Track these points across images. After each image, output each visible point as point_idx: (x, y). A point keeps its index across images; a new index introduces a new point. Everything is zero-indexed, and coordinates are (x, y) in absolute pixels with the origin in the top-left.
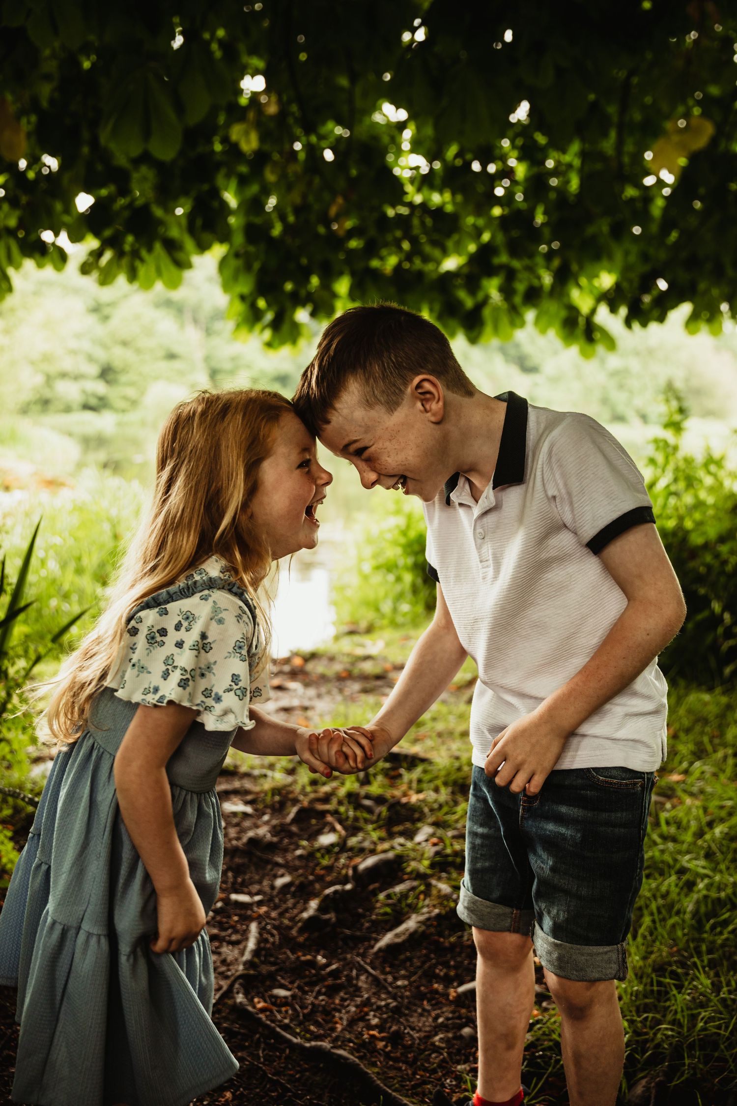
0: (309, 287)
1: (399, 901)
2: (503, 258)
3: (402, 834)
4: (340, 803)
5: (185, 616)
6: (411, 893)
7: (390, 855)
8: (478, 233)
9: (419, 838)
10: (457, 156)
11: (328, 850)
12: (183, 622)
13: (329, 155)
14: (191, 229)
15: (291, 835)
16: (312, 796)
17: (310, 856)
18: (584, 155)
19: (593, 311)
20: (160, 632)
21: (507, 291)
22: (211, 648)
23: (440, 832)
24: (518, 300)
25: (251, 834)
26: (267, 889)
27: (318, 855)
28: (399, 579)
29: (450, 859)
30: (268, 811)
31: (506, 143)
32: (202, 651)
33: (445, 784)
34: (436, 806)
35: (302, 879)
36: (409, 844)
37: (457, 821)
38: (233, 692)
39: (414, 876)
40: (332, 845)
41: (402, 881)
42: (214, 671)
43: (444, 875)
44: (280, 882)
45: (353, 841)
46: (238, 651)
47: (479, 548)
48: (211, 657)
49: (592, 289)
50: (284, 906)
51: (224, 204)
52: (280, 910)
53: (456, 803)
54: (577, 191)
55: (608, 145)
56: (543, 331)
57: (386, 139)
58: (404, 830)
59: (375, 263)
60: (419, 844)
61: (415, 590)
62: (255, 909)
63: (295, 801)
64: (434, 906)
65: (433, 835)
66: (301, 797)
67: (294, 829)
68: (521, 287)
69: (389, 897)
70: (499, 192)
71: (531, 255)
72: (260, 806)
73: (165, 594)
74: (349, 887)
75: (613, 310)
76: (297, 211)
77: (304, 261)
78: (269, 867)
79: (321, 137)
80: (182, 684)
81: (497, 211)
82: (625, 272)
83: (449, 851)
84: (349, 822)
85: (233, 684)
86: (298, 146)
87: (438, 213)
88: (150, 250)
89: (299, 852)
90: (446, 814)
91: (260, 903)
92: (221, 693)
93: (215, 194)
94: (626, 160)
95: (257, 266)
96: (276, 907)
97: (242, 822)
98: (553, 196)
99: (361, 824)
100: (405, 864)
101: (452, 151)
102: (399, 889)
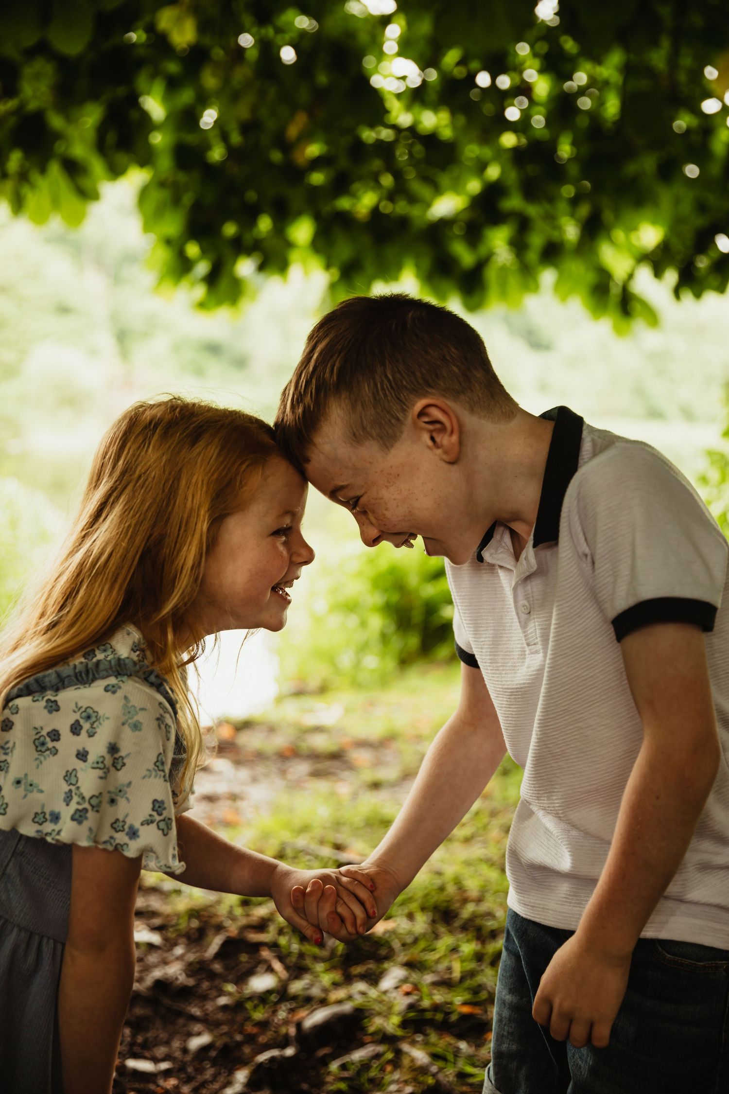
0: (255, 232)
1: (359, 1073)
2: (514, 202)
3: (363, 977)
4: (281, 932)
5: (84, 715)
6: (375, 1064)
7: (347, 1007)
8: (481, 167)
9: (387, 983)
10: (460, 63)
11: (263, 998)
12: (82, 722)
13: (288, 55)
14: (101, 146)
15: (212, 976)
16: (243, 921)
17: (238, 1007)
18: (628, 70)
19: (631, 276)
20: (51, 735)
21: (518, 245)
22: (124, 765)
23: (415, 976)
24: (532, 256)
25: (157, 974)
26: (178, 1054)
27: (249, 1005)
28: (363, 624)
29: (428, 1015)
30: (182, 940)
31: (523, 50)
32: (112, 769)
33: (423, 909)
34: (409, 940)
35: (225, 1039)
36: (373, 993)
37: (438, 961)
38: (155, 825)
39: (379, 1037)
40: (269, 992)
41: (362, 1045)
42: (128, 795)
43: (419, 1038)
44: (195, 1043)
45: (296, 987)
46: (161, 768)
47: (524, 626)
48: (122, 777)
49: (630, 247)
50: (200, 1078)
51: (145, 116)
52: (194, 1084)
53: (436, 936)
54: (617, 118)
55: (658, 58)
56: (564, 299)
57: (363, 38)
58: (366, 971)
59: (344, 203)
60: (385, 992)
61: (384, 638)
62: (161, 1082)
63: (219, 928)
64: (406, 1082)
65: (405, 981)
66: (228, 923)
67: (217, 967)
68: (536, 241)
69: (344, 1067)
70: (513, 114)
71: (551, 200)
72: (171, 934)
73: (54, 676)
74: (290, 1052)
75: (658, 273)
76: (246, 128)
77: (251, 196)
78: (181, 1021)
79: (279, 31)
80: (77, 816)
81: (509, 140)
82: (675, 226)
83: (426, 1003)
84: (293, 959)
85: (154, 813)
86: (246, 40)
87: (431, 140)
88: (43, 170)
89: (223, 1001)
90: (424, 950)
91: (167, 1074)
92: (137, 825)
93: (133, 100)
94: (682, 77)
95: (188, 199)
96: (189, 1080)
97: (146, 955)
98: (583, 122)
99: (308, 962)
100: (366, 1020)
101: (451, 57)
102: (358, 1055)
